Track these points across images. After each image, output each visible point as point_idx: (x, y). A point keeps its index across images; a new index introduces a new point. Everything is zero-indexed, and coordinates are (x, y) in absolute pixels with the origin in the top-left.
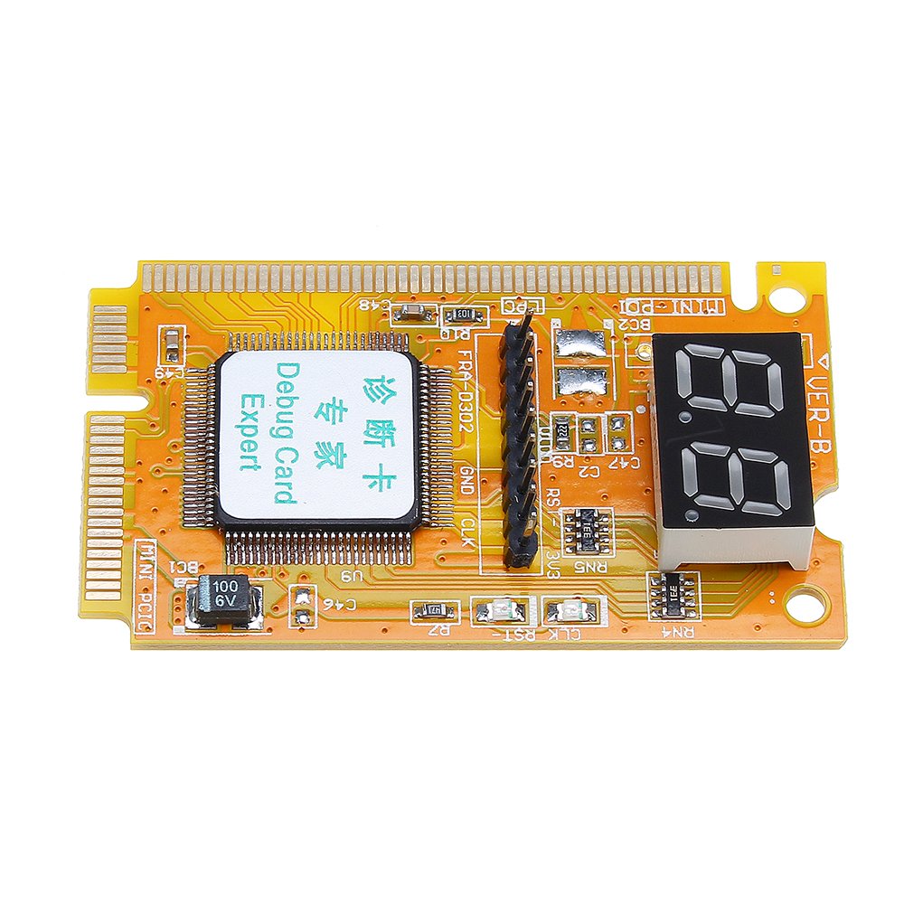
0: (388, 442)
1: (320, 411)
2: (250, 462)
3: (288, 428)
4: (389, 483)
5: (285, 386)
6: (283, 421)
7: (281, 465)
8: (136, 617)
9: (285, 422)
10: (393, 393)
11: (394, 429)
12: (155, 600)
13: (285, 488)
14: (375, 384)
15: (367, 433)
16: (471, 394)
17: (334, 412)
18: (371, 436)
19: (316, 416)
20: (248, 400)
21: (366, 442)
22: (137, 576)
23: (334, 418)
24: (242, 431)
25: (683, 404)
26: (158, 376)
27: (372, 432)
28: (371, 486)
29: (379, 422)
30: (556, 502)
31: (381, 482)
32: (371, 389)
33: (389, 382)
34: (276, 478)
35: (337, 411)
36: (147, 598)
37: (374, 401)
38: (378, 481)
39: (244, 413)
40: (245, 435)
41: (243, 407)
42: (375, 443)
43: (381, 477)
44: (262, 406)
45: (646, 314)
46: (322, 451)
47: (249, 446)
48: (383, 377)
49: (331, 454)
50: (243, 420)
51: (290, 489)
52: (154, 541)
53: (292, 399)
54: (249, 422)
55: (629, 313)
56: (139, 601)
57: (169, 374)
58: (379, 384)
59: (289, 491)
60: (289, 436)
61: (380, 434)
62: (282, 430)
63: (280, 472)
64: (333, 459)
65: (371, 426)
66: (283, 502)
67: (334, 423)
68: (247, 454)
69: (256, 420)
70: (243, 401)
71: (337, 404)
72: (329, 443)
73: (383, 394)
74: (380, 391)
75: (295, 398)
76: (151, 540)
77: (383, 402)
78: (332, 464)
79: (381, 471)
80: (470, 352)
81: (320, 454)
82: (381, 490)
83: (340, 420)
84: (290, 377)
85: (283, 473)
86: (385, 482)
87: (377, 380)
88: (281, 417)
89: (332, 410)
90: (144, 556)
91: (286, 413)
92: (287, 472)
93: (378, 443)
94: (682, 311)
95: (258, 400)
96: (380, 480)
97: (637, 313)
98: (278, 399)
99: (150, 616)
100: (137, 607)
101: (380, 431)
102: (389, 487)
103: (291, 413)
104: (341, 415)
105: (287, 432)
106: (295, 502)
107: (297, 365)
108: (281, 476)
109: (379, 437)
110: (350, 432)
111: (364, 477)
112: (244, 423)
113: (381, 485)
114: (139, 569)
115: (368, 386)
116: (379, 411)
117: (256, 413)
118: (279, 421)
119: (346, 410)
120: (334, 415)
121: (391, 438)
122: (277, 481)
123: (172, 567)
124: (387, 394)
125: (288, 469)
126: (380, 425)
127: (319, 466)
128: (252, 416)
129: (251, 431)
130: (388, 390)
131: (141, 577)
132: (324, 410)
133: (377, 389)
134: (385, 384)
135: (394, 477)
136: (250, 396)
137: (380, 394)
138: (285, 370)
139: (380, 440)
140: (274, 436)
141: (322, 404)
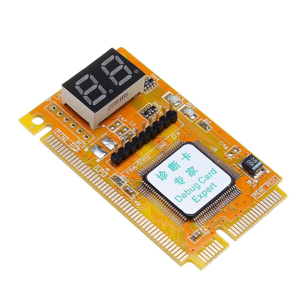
0: (174, 163)
1: (182, 183)
2: (213, 186)
3: (194, 186)
4: (185, 154)
5: (184, 196)
6: (194, 188)
7: (206, 179)
8: (275, 183)
9: (193, 188)
10: (160, 172)
11: (170, 164)
12: (266, 182)
13: (211, 173)
14: (162, 178)
15: (177, 169)
16: (138, 163)
17: (179, 180)
18: (177, 167)
19: (185, 183)
20: (197, 200)
21: (180, 167)
22: (265, 191)
23: (181, 179)
24: (206, 195)
25: (108, 94)
26: (208, 232)
27: (176, 168)
28: (190, 157)
29: (171, 169)
30: (148, 124)
31: (187, 156)
32: (164, 177)
33: (158, 175)
34: (210, 177)
35: (178, 179)
36: (268, 184)
37: (167, 174)
38: (187, 157)
39: (201, 198)
40: (207, 193)
41: (200, 200)
42: (178, 165)
43: (185, 157)
44: (195, 196)
45: (75, 144)
46: (193, 174)
47: (209, 190)
48: (158, 177)
49: (191, 172)
50: (203, 197)
51: (210, 172)
52: (252, 195)
53: (186, 192)
54: (202, 195)
55: (78, 148)
56: (270, 186)
57: (205, 230)
58: (161, 177)
59: (211, 172)
60: (196, 184)
61: (174, 166)
62: (196, 186)
63: (208, 178)
64: (192, 170)
65: (174, 169)
66: (215, 171)
67: (182, 178)
68: (211, 189)
69: (200, 194)
70: (198, 201)
71: (176, 181)
72: (189, 174)
73: (163, 174)
74: (162, 175)
75: (185, 191)
76: (253, 196)
77: (165, 172)
78: (194, 169)
79: (184, 158)
80: (127, 172)
81: (194, 174)
82: (189, 154)
83: (180, 177)
84: (180, 197)
85: (207, 177)
86: (186, 155)
87: (160, 178)
88: (193, 190)
89: (179, 181)
90: (258, 194)
91: (191, 190)
92: (206, 176)
93: (177, 164)
94: (66, 138)
95: (194, 198)
96: (186, 156)
97: (77, 146)
98: (189, 194)
99: (271, 180)
100: (273, 184)
101: (173, 167)
102: (186, 153)
103: (190, 189)
104: (178, 178)
105: (196, 185)
106: (212, 168)
107: (175, 198)
108: (209, 177)
109: (175, 165)
110: (181, 172)
111: (189, 160)
112: (204, 196)
113: (188, 155)
114: (263, 192)
115: (164, 178)
116: (168, 171)
117: (198, 196)
118: (195, 189)
119: (176, 178)
120: (180, 179)
121: (172, 163)
122: (211, 177)
123: (254, 186)
124: (161, 173)
125: (205, 177)
126: (171, 168)
127: (197, 171)
128: (200, 196)
129: (204, 193)
130: (160, 174)
131: (264, 190)
132: (181, 182)
133: (163, 176)
134: (159, 176)
135: (182, 154)
136: (195, 201)
137: (164, 175)
138: (179, 199)
139: (176, 165)
140: (200, 187)
141: (180, 184)
